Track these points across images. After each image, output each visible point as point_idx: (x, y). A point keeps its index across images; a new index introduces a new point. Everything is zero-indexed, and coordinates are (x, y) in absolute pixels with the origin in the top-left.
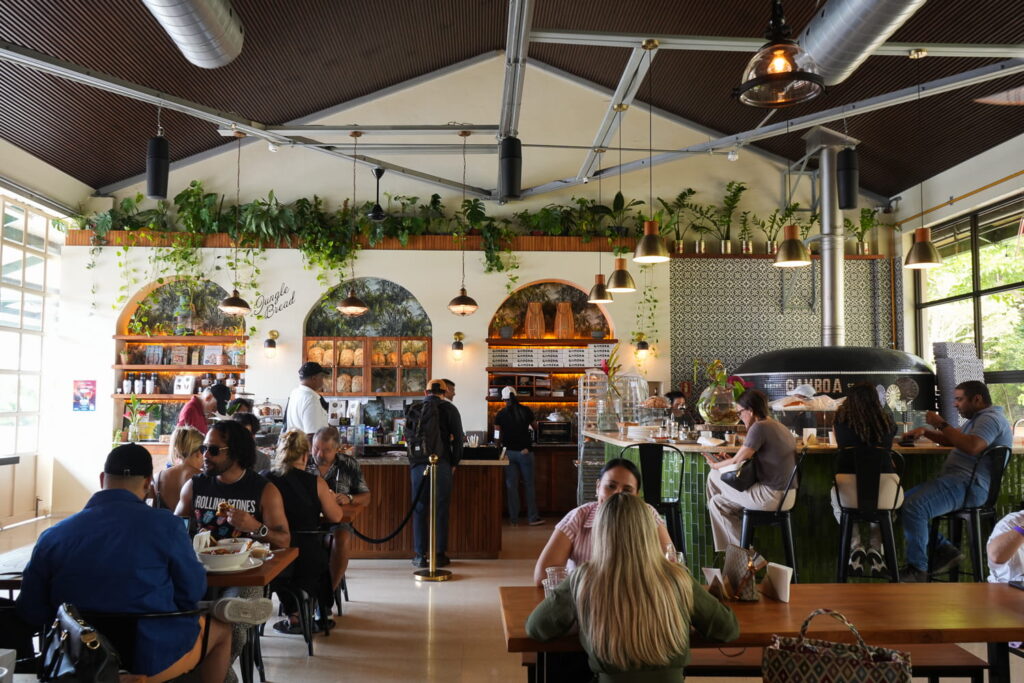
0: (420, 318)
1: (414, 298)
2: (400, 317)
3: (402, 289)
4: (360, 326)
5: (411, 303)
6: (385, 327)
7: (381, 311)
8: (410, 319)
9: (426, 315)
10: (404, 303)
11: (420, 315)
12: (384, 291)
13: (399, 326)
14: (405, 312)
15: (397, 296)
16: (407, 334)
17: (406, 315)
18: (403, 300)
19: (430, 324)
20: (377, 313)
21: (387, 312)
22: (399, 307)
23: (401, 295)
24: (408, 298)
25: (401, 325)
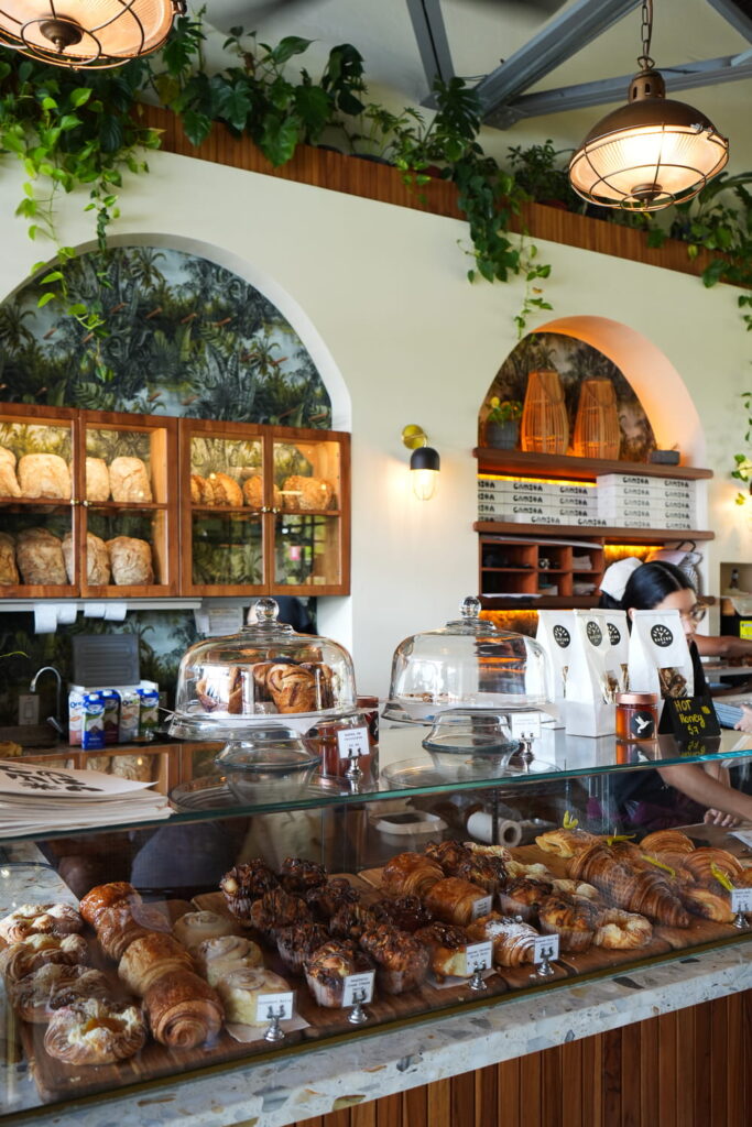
0: (301, 382)
1: (285, 325)
2: (250, 374)
3: (254, 295)
4: (138, 386)
5: (277, 336)
6: (208, 396)
7: (197, 348)
8: (276, 380)
9: (316, 376)
10: (260, 334)
11: (301, 373)
12: (205, 291)
13: (247, 399)
14: (263, 360)
15: (242, 311)
16: (266, 422)
17: (264, 371)
18: (256, 326)
19: (326, 400)
20: (186, 356)
21: (215, 354)
22: (248, 344)
23: (253, 311)
24: (269, 322)
25: (251, 395)
